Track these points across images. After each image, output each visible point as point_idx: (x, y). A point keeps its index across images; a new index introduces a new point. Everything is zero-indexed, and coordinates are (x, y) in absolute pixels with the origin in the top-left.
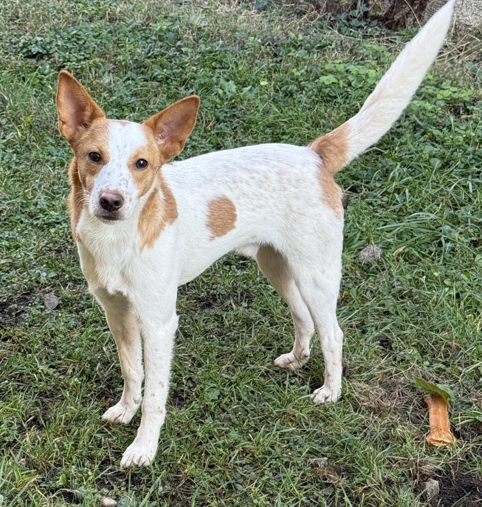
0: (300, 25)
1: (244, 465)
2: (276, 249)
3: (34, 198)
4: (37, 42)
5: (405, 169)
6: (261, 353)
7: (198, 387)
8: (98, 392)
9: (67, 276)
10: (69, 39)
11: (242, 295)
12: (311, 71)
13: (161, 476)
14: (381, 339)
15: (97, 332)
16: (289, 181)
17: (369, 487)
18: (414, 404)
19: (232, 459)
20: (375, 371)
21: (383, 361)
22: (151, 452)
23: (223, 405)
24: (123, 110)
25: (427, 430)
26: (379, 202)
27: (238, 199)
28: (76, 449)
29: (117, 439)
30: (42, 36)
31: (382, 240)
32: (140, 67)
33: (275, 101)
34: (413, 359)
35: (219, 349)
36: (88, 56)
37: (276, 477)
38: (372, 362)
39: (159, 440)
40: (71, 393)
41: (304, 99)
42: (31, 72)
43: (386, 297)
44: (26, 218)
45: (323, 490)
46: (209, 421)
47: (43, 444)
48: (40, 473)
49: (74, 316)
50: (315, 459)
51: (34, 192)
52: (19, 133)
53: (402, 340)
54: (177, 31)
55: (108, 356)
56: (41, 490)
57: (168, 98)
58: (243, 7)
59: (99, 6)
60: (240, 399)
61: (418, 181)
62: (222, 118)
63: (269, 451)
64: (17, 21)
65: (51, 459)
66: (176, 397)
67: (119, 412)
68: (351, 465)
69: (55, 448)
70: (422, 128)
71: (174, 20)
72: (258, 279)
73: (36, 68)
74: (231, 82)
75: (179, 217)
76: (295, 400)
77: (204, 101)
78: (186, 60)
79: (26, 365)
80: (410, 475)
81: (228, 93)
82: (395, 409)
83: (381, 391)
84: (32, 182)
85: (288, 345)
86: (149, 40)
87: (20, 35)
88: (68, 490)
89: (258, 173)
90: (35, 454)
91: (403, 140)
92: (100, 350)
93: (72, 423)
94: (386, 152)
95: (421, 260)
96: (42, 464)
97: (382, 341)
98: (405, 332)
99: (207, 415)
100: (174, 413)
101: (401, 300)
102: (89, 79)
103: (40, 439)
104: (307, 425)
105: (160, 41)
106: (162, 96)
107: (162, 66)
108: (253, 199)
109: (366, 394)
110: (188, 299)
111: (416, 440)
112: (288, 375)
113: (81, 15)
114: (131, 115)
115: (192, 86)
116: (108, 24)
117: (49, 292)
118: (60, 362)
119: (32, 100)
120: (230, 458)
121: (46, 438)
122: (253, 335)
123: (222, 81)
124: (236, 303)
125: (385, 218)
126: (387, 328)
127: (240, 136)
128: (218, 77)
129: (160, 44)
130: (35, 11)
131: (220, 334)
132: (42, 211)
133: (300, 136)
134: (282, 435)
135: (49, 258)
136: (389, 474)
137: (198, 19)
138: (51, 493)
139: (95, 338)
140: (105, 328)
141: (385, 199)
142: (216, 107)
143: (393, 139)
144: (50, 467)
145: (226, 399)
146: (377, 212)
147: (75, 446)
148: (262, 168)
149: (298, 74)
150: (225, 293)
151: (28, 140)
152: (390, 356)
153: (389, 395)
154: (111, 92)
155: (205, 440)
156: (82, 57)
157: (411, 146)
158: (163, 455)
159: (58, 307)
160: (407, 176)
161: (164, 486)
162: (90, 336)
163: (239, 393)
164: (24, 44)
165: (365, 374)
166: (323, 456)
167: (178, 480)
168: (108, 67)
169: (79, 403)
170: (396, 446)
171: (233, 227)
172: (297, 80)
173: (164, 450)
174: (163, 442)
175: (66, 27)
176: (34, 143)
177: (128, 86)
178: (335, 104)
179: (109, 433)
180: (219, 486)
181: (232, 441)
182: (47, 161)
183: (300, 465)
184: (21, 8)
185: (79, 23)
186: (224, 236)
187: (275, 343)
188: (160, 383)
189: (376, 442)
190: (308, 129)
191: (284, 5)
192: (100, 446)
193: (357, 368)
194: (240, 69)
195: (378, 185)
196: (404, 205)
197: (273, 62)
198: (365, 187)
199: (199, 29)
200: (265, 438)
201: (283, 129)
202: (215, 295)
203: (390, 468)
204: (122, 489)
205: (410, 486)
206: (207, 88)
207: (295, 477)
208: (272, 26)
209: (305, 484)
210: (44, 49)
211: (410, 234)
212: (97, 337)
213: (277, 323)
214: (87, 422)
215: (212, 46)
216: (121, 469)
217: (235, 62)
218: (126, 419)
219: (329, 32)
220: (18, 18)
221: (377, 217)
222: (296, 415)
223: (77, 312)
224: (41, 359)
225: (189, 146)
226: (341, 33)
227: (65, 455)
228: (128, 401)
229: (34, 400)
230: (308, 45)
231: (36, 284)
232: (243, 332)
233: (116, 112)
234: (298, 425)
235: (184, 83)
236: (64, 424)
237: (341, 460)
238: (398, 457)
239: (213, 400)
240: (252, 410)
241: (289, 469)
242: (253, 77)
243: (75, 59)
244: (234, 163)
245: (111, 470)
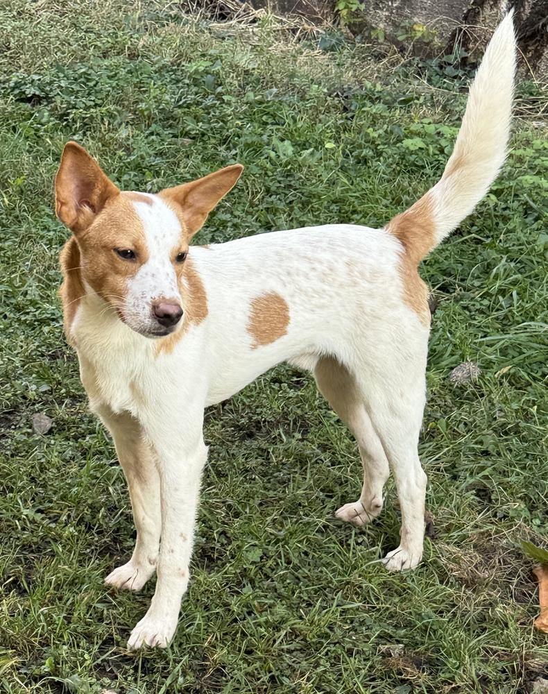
0: (378, 71)
1: (293, 651)
2: (340, 362)
3: (23, 286)
4: (33, 81)
5: (512, 264)
6: (318, 501)
7: (235, 544)
8: (101, 547)
9: (63, 391)
10: (76, 79)
11: (294, 423)
12: (392, 132)
13: (181, 664)
14: (477, 488)
15: (102, 466)
16: (362, 274)
17: (459, 687)
18: (519, 576)
19: (277, 642)
20: (468, 530)
21: (479, 517)
22: (169, 629)
23: (266, 569)
24: (144, 174)
25: (536, 612)
26: (478, 306)
27: (292, 296)
28: (69, 622)
29: (125, 611)
30: (39, 74)
31: (481, 356)
32: (168, 119)
33: (344, 170)
34: (519, 516)
35: (262, 494)
36: (99, 102)
37: (335, 668)
38: (465, 518)
40: (64, 547)
41: (382, 168)
42: (25, 120)
43: (484, 432)
44: (11, 311)
45: (397, 688)
46: (248, 590)
47: (25, 616)
48: (19, 655)
49: (71, 443)
50: (386, 647)
51: (24, 278)
52: (5, 199)
53: (505, 489)
54: (218, 74)
55: (116, 499)
56: (20, 678)
57: (204, 160)
58: (305, 45)
59: (117, 37)
60: (289, 562)
61: (530, 280)
62: (273, 189)
63: (327, 633)
64: (8, 53)
65: (36, 636)
66: (204, 557)
67: (127, 575)
68: (434, 656)
69: (40, 621)
70: (536, 211)
71: (215, 59)
72: (317, 403)
73: (32, 115)
74: (287, 143)
75: (209, 316)
76: (362, 566)
77: (252, 166)
78: (229, 112)
79: (5, 508)
80: (513, 672)
81: (282, 157)
82: (495, 581)
83: (476, 558)
84: (21, 264)
85: (354, 492)
86: (180, 85)
87: (12, 72)
88: (56, 679)
89: (321, 262)
90: (14, 629)
91: (511, 226)
92: (106, 491)
93: (64, 587)
94: (488, 241)
95: (531, 385)
96: (23, 643)
97: (479, 490)
98: (509, 479)
99: (245, 582)
100: (201, 578)
101: (505, 437)
102: (100, 131)
103: (21, 609)
104: (377, 599)
105: (195, 86)
106: (196, 158)
107: (197, 119)
108: (313, 297)
109: (456, 561)
110: (223, 426)
111: (521, 624)
112: (353, 533)
113: (92, 49)
114: (155, 181)
115: (235, 146)
116: (128, 61)
117: (38, 411)
118: (51, 505)
119: (26, 157)
120: (275, 641)
121: (30, 607)
122: (308, 476)
123: (275, 141)
124: (286, 433)
125: (485, 327)
126: (486, 473)
127: (297, 213)
128: (270, 136)
129: (195, 89)
130: (31, 41)
131: (264, 475)
132: (33, 303)
133: (375, 215)
134: (344, 612)
135: (41, 366)
136: (487, 670)
137: (245, 59)
138: (33, 683)
139: (98, 475)
140: (112, 461)
141: (486, 302)
142: (266, 174)
143: (497, 224)
144: (33, 647)
145: (270, 562)
146: (475, 319)
147: (68, 619)
148: (326, 256)
149: (376, 135)
150: (273, 420)
151: (17, 209)
152: (488, 510)
153: (487, 563)
154: (129, 150)
155: (242, 616)
156: (92, 103)
157: (521, 235)
158: (185, 635)
159: (50, 432)
160: (515, 274)
161: (185, 677)
162: (92, 472)
163: (288, 554)
164: (16, 83)
165: (455, 534)
166: (398, 642)
167: (204, 669)
168: (126, 117)
169: (74, 561)
170: (495, 632)
171: (285, 333)
172: (373, 142)
173: (187, 627)
174: (185, 616)
175: (72, 63)
176: (25, 213)
177: (151, 143)
178: (422, 176)
179: (114, 603)
180: (259, 679)
181: (277, 618)
182: (42, 237)
183: (367, 654)
184: (14, 37)
185: (89, 59)
186: (270, 345)
187: (338, 488)
188: (182, 535)
189: (468, 625)
190: (387, 207)
191: (358, 45)
192: (101, 620)
193: (445, 525)
194: (299, 126)
195: (477, 283)
196: (510, 311)
197: (342, 118)
198: (459, 286)
199: (247, 72)
200: (322, 616)
201: (353, 207)
202: (259, 422)
203: (487, 661)
204: (129, 678)
205: (513, 686)
206: (255, 149)
207: (360, 669)
208: (341, 72)
209: (373, 680)
210: (42, 90)
211: (518, 350)
212: (102, 473)
213: (340, 463)
214: (85, 587)
215: (262, 95)
216: (128, 652)
217: (292, 117)
218: (137, 584)
219: (416, 82)
220: (9, 49)
221: (474, 325)
222: (364, 585)
223: (76, 438)
224: (26, 501)
225: (230, 224)
226: (431, 85)
227: (53, 631)
228: (141, 560)
229: (15, 556)
230: (388, 98)
231: (22, 400)
232: (296, 472)
233: (135, 176)
234: (365, 599)
235: (224, 141)
236: (54, 588)
237: (422, 648)
238: (497, 647)
239: (253, 563)
240: (304, 577)
241: (352, 659)
242: (316, 138)
243: (83, 106)
244: (290, 249)
245: (115, 653)
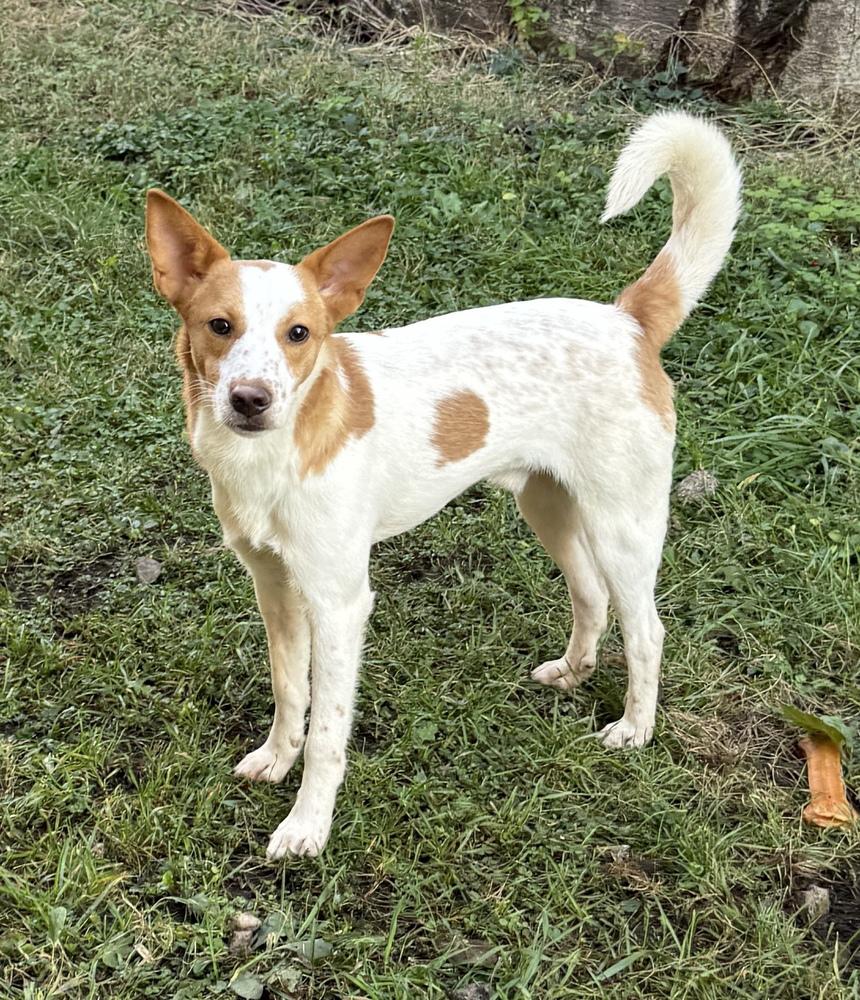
0: (570, 98)
1: (483, 857)
2: (557, 478)
3: (119, 394)
4: (126, 133)
5: (756, 341)
6: (508, 659)
7: (401, 718)
8: (228, 726)
9: (175, 526)
10: (180, 128)
11: (474, 558)
12: (590, 176)
13: (336, 876)
14: (719, 636)
15: (226, 622)
16: (586, 362)
17: (705, 900)
18: (780, 751)
19: (462, 846)
20: (709, 692)
21: (723, 675)
22: (321, 831)
23: (444, 751)
24: (270, 244)
25: (805, 797)
26: (711, 397)
27: (495, 395)
28: (191, 826)
29: (262, 809)
30: (133, 124)
31: (718, 462)
32: (298, 173)
33: (527, 226)
34: (777, 672)
35: (436, 652)
36: (211, 155)
37: (539, 878)
38: (704, 677)
39: (334, 812)
40: (181, 728)
41: (579, 222)
42: (116, 183)
43: (725, 562)
44: (106, 427)
45: (622, 903)
46: (420, 778)
47: (134, 819)
48: (128, 869)
49: (186, 594)
50: (606, 848)
51: (120, 384)
52: (95, 284)
53: (757, 637)
54: (361, 112)
55: (246, 664)
56: (130, 899)
57: (346, 223)
58: (473, 70)
59: (230, 72)
60: (473, 740)
61: (778, 360)
62: (437, 255)
63: (526, 833)
64: (93, 100)
65: (148, 844)
66: (364, 737)
67: (264, 762)
68: (670, 859)
69: (154, 825)
70: (784, 269)
71: (355, 93)
72: (502, 530)
73: (125, 176)
74: (453, 196)
75: (377, 426)
76: (569, 742)
77: (408, 228)
78: (376, 159)
79: (105, 680)
80: (777, 879)
81: (447, 214)
82: (747, 759)
83: (722, 728)
84: (117, 366)
85: (556, 646)
86: (313, 128)
87: (99, 123)
88: (177, 899)
89: (531, 349)
90: (120, 836)
91: (752, 289)
92: (232, 654)
93: (183, 780)
94: (722, 311)
95: (786, 497)
96: (133, 854)
97: (721, 639)
98: (761, 623)
99: (416, 767)
100: (359, 764)
101: (754, 568)
102: (212, 193)
103: (129, 809)
104: (592, 786)
105: (333, 128)
106: (336, 220)
107: (336, 170)
108: (521, 395)
109: (695, 733)
110: (382, 566)
111: (785, 815)
112: (556, 699)
113: (199, 88)
114: (283, 252)
115: (386, 203)
116: (245, 101)
117: (144, 554)
118: (163, 674)
119: (118, 229)
120: (458, 844)
121: (140, 807)
122: (494, 627)
123: (437, 194)
124: (465, 571)
125: (722, 423)
126: (730, 615)
127: (469, 287)
128: (431, 188)
129: (331, 133)
130: (122, 82)
131: (437, 627)
132: (133, 415)
133: (571, 284)
134: (549, 803)
135: (145, 495)
136: (740, 876)
137: (395, 91)
138: (147, 905)
139: (223, 634)
140: (240, 615)
141: (722, 391)
142: (427, 237)
143: (733, 288)
144: (146, 859)
145: (449, 740)
146: (707, 414)
147: (189, 822)
149: (568, 180)
150: (446, 555)
151: (110, 296)
152: (735, 665)
153: (736, 734)
154: (249, 215)
155: (414, 813)
156: (201, 157)
157: (764, 301)
158: (340, 839)
159: (160, 580)
160: (759, 352)
161: (342, 893)
162: (214, 630)
163: (471, 729)
164: (104, 137)
165: (692, 697)
166: (622, 842)
167: (366, 883)
168: (245, 173)
169: (195, 746)
170: (750, 826)
171: (482, 445)
172: (565, 190)
173: (343, 829)
174: (341, 815)
175: (174, 108)
176: (120, 302)
177: (278, 205)
178: (631, 231)
179: (248, 799)
180: (439, 895)
181: (460, 814)
182: (142, 331)
183: (580, 858)
184: (100, 79)
185: (196, 102)
186: (463, 460)
187: (534, 641)
188: (338, 708)
189: (714, 818)
190: (586, 272)
191: (542, 65)
192: (231, 821)
193: (678, 686)
194: (468, 173)
195: (709, 367)
196: (755, 402)
197: (524, 161)
198: (685, 371)
199: (398, 107)
200: (519, 811)
201: (543, 274)
202: (428, 558)
203: (741, 865)
204: (271, 897)
205: (778, 898)
206: (412, 206)
207: (572, 879)
208: (522, 101)
209: (590, 893)
210: (138, 144)
211: (767, 452)
212: (227, 631)
213: (535, 607)
214: (210, 779)
215: (420, 136)
216: (268, 862)
217: (459, 162)
218: (277, 773)
219: (620, 109)
220: (94, 94)
221: (708, 422)
222: (573, 768)
223: (192, 587)
224: (131, 670)
225: (382, 304)
226: (639, 111)
227: (170, 837)
228: (281, 741)
229: (119, 742)
230: (583, 131)
231: (122, 541)
232: (478, 622)
233: (259, 247)
234: (576, 786)
235: (372, 197)
236: (171, 783)
237: (653, 850)
238: (754, 846)
239: (426, 742)
240: (494, 760)
241: (561, 865)
242: (491, 187)
243: (190, 161)
245: (251, 865)
